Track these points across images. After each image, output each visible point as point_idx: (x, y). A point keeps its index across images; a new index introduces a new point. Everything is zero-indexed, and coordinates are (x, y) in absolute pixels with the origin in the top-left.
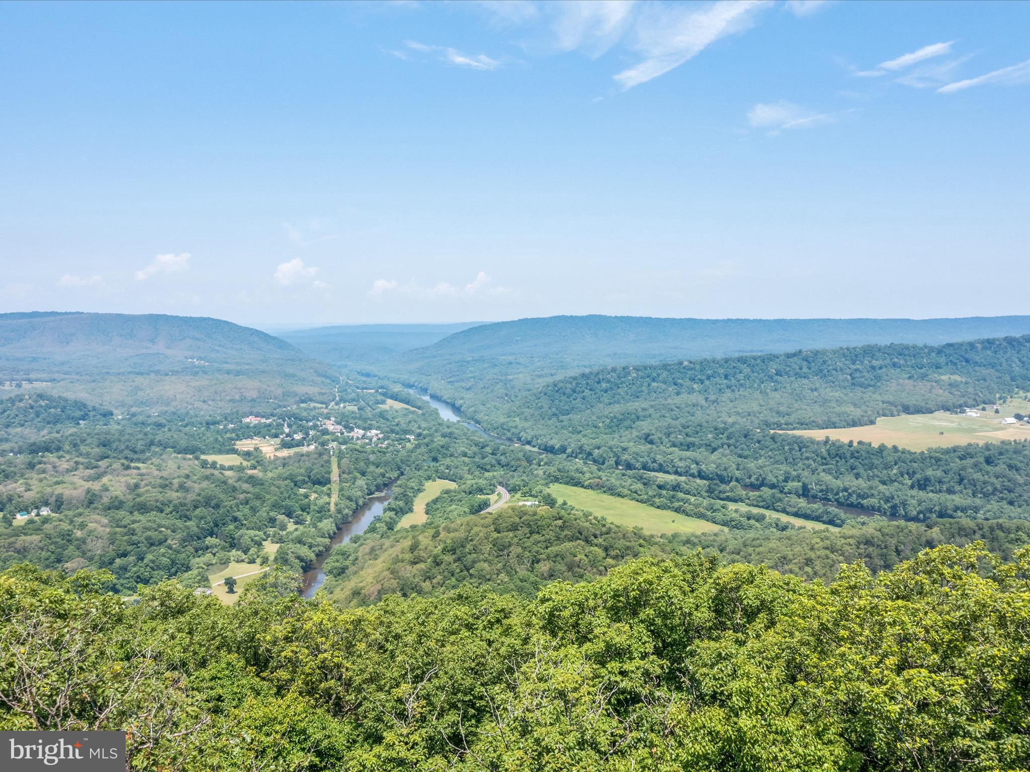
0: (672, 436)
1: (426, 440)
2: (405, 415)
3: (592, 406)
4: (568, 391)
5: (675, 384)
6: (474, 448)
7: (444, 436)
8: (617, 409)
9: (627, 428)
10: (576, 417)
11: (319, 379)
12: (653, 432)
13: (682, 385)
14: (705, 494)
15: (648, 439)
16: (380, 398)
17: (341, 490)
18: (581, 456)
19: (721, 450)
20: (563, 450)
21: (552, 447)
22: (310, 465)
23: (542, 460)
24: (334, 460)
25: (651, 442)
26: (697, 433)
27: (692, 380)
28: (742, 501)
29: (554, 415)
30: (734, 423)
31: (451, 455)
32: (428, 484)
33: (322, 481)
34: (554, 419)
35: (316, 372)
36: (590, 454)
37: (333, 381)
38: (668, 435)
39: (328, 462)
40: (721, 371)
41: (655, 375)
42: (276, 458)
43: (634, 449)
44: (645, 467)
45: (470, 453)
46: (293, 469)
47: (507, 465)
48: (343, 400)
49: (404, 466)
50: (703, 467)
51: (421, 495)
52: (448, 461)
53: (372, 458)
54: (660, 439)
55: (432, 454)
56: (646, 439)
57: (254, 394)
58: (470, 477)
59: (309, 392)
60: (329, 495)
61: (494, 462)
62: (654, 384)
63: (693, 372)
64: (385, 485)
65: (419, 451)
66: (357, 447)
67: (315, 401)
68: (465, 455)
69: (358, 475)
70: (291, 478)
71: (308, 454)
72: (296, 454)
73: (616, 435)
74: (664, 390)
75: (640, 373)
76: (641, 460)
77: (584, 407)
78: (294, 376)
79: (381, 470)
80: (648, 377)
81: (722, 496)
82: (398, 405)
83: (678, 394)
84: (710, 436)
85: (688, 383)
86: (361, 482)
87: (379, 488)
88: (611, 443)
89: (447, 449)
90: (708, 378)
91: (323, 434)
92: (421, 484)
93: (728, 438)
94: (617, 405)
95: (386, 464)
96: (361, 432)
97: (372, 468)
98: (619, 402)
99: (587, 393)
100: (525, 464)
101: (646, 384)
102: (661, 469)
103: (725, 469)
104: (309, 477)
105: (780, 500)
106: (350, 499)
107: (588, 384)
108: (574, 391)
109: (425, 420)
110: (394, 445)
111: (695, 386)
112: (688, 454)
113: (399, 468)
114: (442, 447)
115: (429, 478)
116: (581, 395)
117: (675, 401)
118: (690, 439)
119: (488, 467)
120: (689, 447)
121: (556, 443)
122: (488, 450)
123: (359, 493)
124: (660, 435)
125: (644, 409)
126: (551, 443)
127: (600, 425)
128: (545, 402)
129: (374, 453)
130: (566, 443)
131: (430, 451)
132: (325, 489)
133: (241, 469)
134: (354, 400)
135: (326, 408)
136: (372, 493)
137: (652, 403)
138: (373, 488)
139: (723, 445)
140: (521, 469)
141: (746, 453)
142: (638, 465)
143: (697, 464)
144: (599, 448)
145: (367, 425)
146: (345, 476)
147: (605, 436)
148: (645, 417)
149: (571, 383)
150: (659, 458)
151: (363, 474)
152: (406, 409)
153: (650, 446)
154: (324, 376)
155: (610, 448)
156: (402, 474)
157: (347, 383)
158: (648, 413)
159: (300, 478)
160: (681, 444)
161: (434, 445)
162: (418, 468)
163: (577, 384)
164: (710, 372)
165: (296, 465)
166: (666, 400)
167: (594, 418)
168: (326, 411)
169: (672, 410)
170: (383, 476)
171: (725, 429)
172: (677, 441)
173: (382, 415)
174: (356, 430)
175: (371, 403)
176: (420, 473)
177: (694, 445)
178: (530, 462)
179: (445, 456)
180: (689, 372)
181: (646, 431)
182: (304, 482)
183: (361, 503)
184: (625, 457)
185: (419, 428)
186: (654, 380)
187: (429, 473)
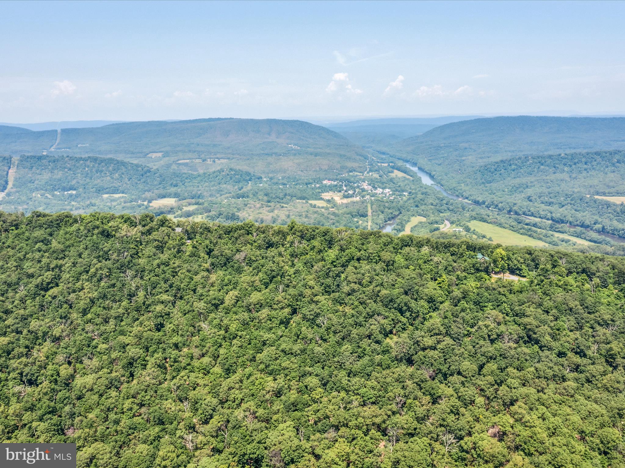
0: (542, 198)
1: (413, 196)
2: (403, 181)
3: (504, 179)
4: (492, 170)
5: (555, 167)
6: (437, 201)
7: (422, 194)
8: (517, 181)
9: (520, 192)
10: (494, 185)
11: (358, 157)
12: (532, 195)
13: (558, 168)
14: (548, 229)
15: (529, 199)
16: (390, 169)
17: (373, 220)
18: (492, 206)
19: (566, 206)
20: (484, 203)
21: (478, 201)
22: (358, 208)
23: (470, 208)
24: (369, 206)
25: (531, 201)
26: (556, 196)
27: (565, 165)
28: (566, 233)
29: (483, 183)
30: (578, 192)
31: (425, 204)
32: (413, 219)
33: (364, 215)
34: (483, 185)
35: (356, 153)
36: (497, 206)
37: (365, 158)
38: (540, 197)
39: (366, 206)
40: (584, 160)
41: (543, 161)
42: (342, 204)
43: (520, 204)
44: (524, 214)
45: (435, 203)
46: (351, 209)
47: (452, 210)
48: (371, 171)
49: (402, 209)
50: (554, 215)
51: (409, 223)
52: (423, 207)
53: (387, 205)
54: (536, 199)
55: (416, 204)
56: (528, 199)
57: (326, 167)
58: (433, 216)
59: (354, 166)
60: (367, 222)
61: (446, 208)
62: (542, 167)
63: (566, 160)
64: (393, 218)
65: (409, 202)
66: (379, 199)
67: (357, 172)
68: (432, 204)
69: (380, 213)
70: (350, 213)
71: (357, 202)
72: (351, 202)
73: (513, 196)
74: (546, 171)
75: (535, 160)
76: (523, 210)
77: (500, 179)
78: (345, 156)
79: (390, 211)
80: (539, 162)
81: (557, 230)
82: (400, 174)
83: (554, 173)
84: (562, 199)
85: (561, 167)
86: (382, 216)
87: (389, 219)
88: (509, 200)
89: (423, 201)
90: (575, 164)
91: (363, 191)
92: (409, 218)
93: (572, 200)
94: (518, 179)
95: (393, 208)
96: (381, 190)
97: (386, 210)
98: (520, 177)
99: (503, 171)
100: (461, 210)
101: (537, 167)
102: (532, 215)
103: (565, 217)
104: (358, 213)
105: (584, 233)
106: (377, 224)
107: (504, 166)
108: (496, 170)
109: (414, 184)
110: (397, 198)
111: (566, 169)
112: (548, 207)
113: (399, 210)
114: (421, 200)
115: (413, 215)
116: (500, 172)
117: (551, 178)
118: (551, 200)
119: (443, 211)
120: (550, 204)
121: (480, 199)
122: (444, 202)
123: (381, 222)
124: (535, 197)
125: (531, 182)
126: (477, 199)
127: (506, 190)
128: (479, 175)
129: (387, 202)
130: (485, 199)
131: (415, 202)
132: (365, 219)
133: (327, 208)
134: (377, 171)
135: (363, 175)
136: (386, 222)
137: (539, 178)
138: (387, 219)
139: (568, 203)
140: (458, 213)
141: (578, 209)
142: (521, 212)
143: (551, 213)
144: (502, 203)
145: (384, 186)
146: (374, 213)
147: (507, 196)
148: (531, 186)
149: (494, 166)
150: (532, 209)
151: (383, 212)
152: (404, 177)
153: (529, 202)
154: (360, 155)
155: (508, 203)
156: (401, 213)
157: (373, 160)
158: (533, 184)
159: (354, 213)
160: (546, 202)
161: (417, 199)
162: (408, 211)
163: (498, 166)
164: (576, 161)
165: (352, 207)
166: (546, 176)
167: (503, 186)
168: (363, 177)
169: (548, 183)
170: (392, 213)
171: (571, 195)
172: (544, 201)
173: (392, 180)
174: (378, 189)
175: (386, 173)
176: (409, 213)
177: (553, 203)
178: (464, 209)
179: (422, 205)
180: (564, 160)
181: (529, 195)
182: (356, 215)
183: (381, 226)
184: (515, 208)
185: (410, 189)
186: (542, 165)
187: (413, 213)
